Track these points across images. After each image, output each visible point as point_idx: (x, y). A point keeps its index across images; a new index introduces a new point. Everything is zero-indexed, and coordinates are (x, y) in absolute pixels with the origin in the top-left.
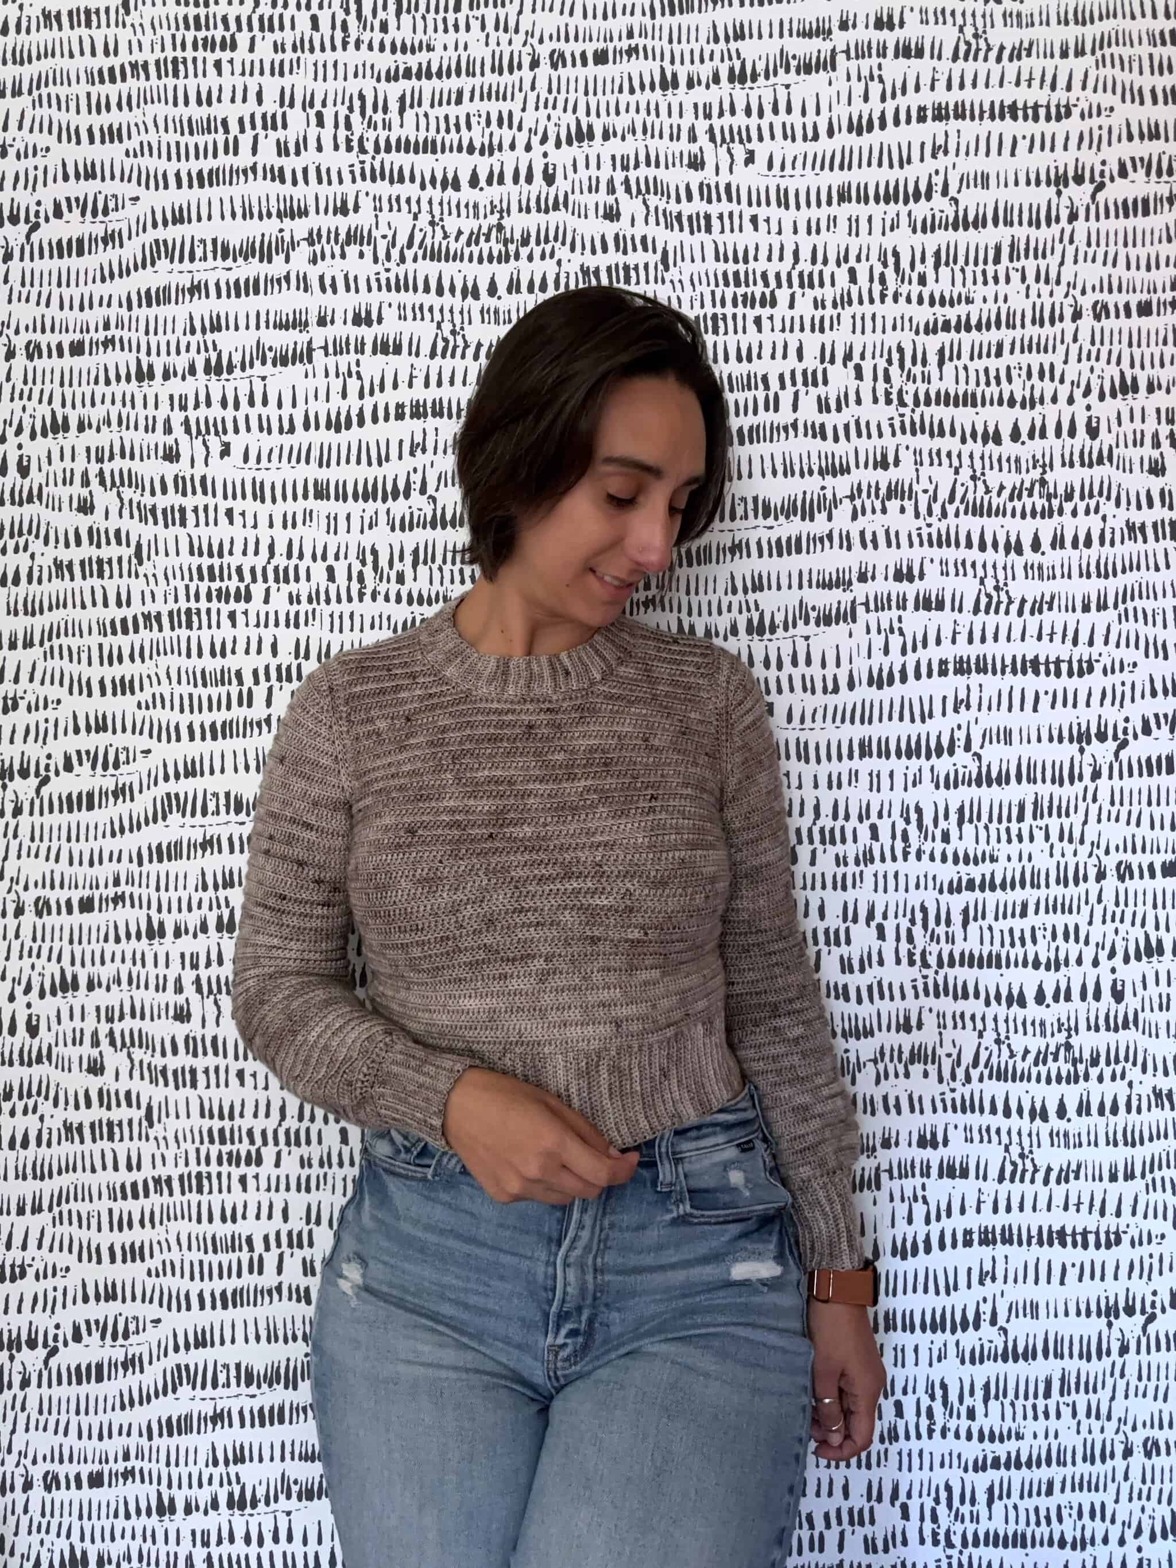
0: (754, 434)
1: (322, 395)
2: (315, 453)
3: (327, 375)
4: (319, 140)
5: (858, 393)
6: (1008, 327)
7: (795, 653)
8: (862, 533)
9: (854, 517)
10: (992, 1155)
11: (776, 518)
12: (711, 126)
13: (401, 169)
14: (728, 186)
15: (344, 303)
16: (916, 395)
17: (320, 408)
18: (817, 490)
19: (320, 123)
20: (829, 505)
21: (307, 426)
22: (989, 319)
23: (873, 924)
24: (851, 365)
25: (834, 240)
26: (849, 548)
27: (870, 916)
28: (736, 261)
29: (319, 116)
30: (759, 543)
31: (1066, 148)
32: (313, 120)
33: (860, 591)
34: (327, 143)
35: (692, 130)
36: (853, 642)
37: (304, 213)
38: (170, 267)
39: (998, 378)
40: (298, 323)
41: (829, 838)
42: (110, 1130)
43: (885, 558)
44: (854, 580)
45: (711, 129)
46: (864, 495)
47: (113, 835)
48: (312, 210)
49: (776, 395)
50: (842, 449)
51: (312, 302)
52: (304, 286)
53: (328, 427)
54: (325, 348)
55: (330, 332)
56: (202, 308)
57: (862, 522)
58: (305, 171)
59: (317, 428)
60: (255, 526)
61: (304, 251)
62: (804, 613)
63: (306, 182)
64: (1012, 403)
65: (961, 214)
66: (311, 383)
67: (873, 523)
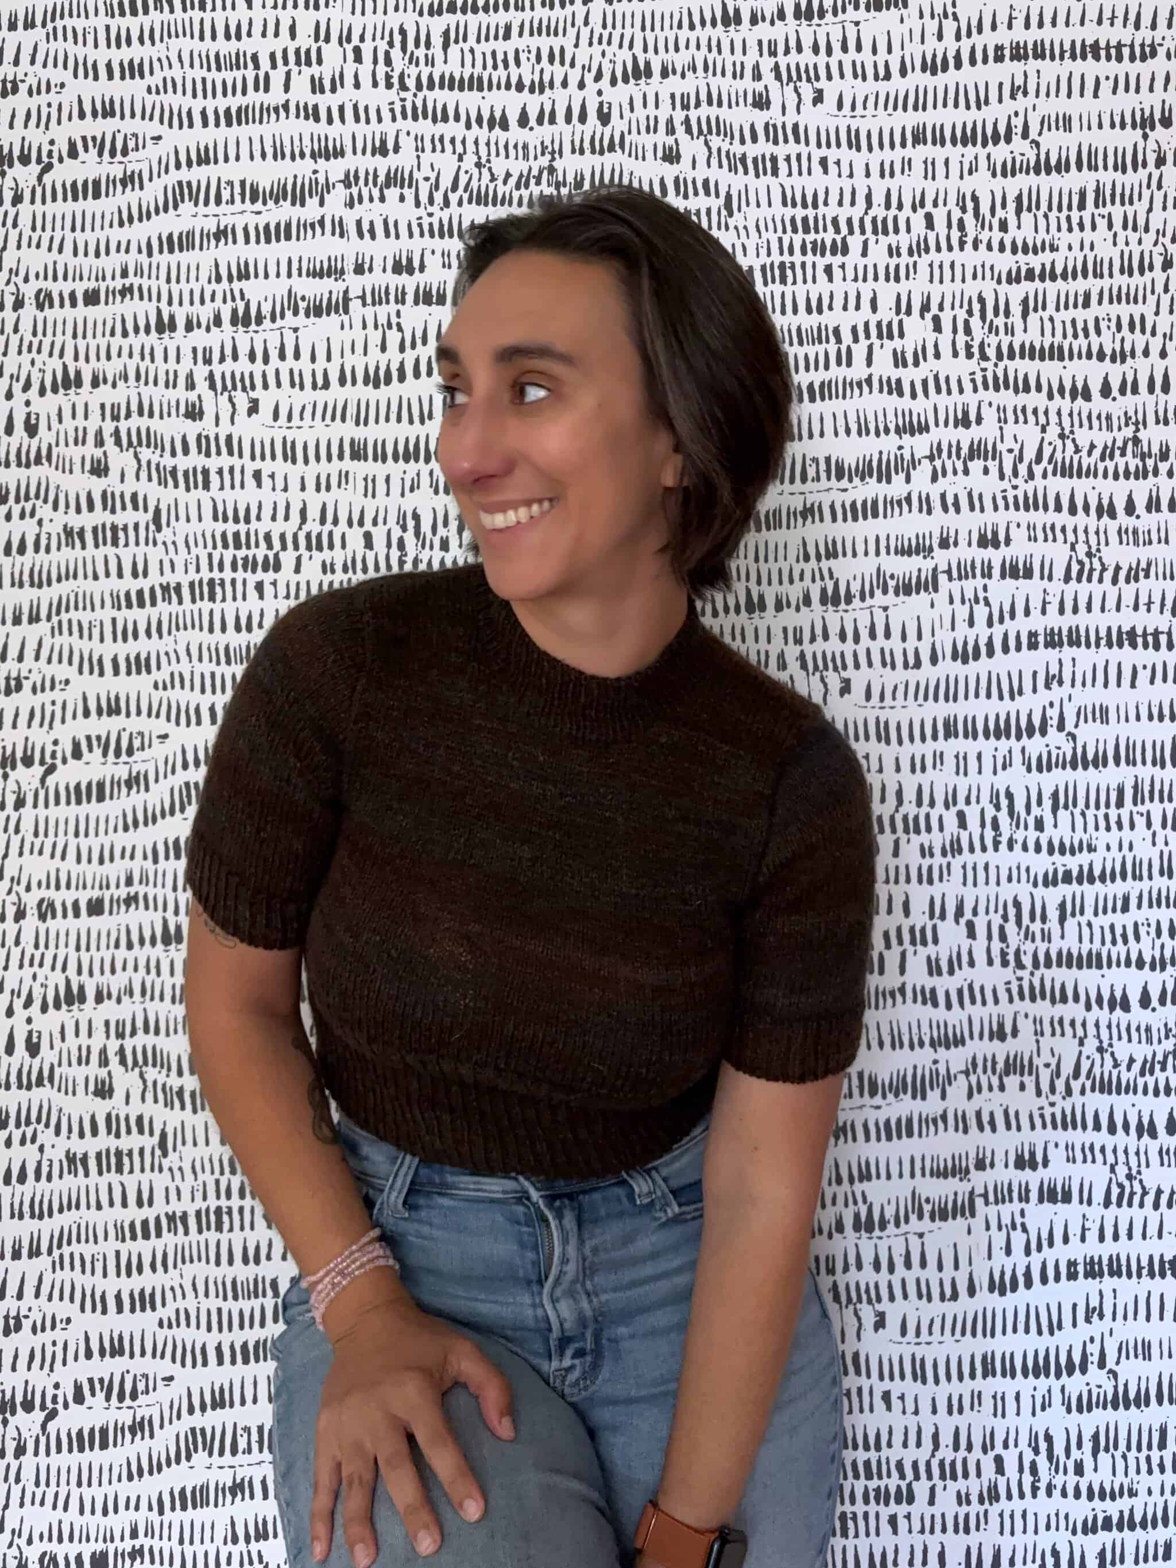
0: (824, 391)
1: (359, 348)
2: (351, 411)
3: (365, 327)
4: (356, 76)
5: (936, 346)
6: (1095, 276)
7: (873, 626)
8: (943, 496)
9: (934, 479)
10: (1097, 1175)
11: (850, 480)
12: (777, 64)
13: (445, 107)
14: (796, 127)
15: (382, 249)
16: (999, 348)
17: (357, 362)
18: (894, 450)
19: (358, 59)
20: (907, 466)
21: (342, 381)
22: (1075, 267)
23: (963, 921)
24: (928, 316)
25: (910, 184)
26: (929, 512)
27: (959, 912)
28: (805, 206)
29: (357, 51)
30: (832, 507)
31: (1151, 90)
32: (350, 56)
33: (941, 558)
34: (366, 80)
35: (756, 67)
36: (935, 613)
37: (340, 153)
38: (194, 210)
39: (1086, 330)
40: (334, 271)
41: (913, 826)
42: (119, 1161)
43: (968, 523)
44: (935, 546)
45: (777, 67)
46: (945, 455)
47: (126, 829)
48: (349, 150)
49: (849, 348)
50: (921, 406)
51: (348, 249)
52: (340, 229)
53: (366, 383)
54: (363, 298)
55: (367, 281)
56: (229, 254)
57: (942, 484)
58: (341, 109)
59: (354, 382)
60: (285, 489)
61: (340, 193)
62: (882, 581)
63: (343, 120)
64: (1101, 357)
65: (1043, 157)
66: (347, 336)
67: (954, 485)
